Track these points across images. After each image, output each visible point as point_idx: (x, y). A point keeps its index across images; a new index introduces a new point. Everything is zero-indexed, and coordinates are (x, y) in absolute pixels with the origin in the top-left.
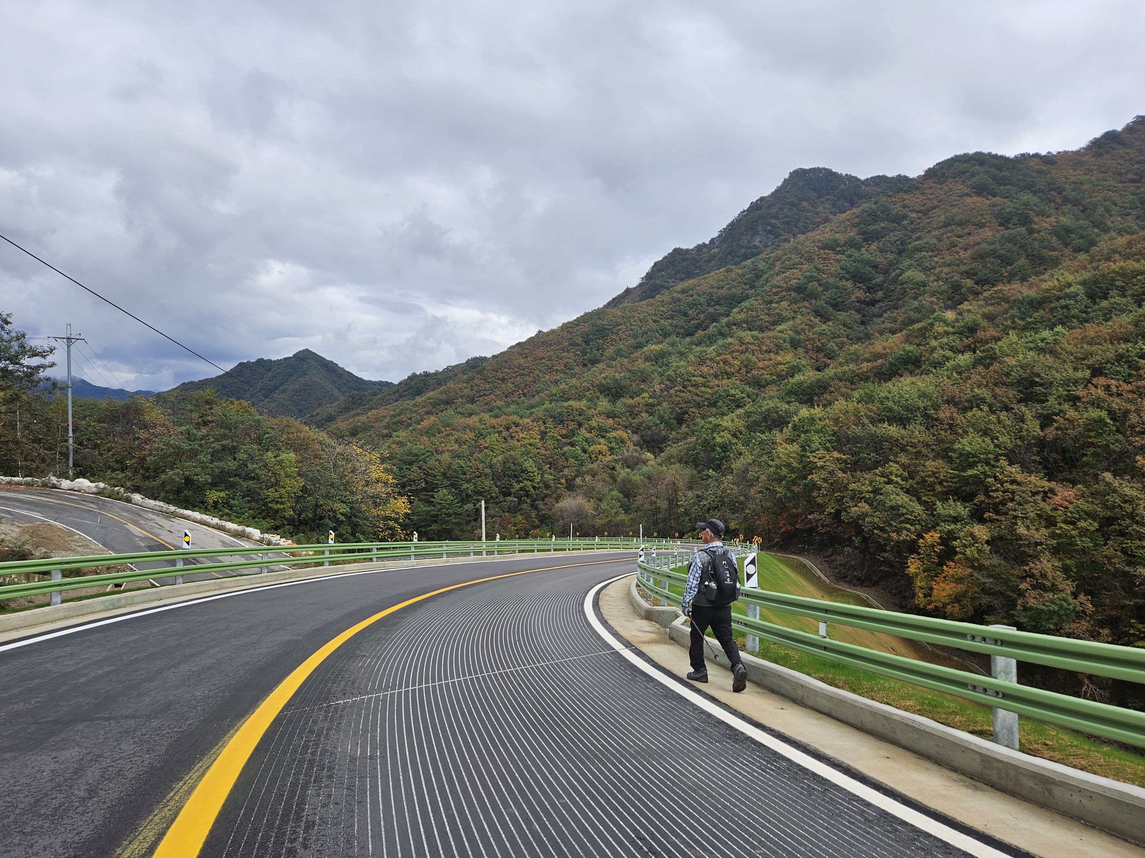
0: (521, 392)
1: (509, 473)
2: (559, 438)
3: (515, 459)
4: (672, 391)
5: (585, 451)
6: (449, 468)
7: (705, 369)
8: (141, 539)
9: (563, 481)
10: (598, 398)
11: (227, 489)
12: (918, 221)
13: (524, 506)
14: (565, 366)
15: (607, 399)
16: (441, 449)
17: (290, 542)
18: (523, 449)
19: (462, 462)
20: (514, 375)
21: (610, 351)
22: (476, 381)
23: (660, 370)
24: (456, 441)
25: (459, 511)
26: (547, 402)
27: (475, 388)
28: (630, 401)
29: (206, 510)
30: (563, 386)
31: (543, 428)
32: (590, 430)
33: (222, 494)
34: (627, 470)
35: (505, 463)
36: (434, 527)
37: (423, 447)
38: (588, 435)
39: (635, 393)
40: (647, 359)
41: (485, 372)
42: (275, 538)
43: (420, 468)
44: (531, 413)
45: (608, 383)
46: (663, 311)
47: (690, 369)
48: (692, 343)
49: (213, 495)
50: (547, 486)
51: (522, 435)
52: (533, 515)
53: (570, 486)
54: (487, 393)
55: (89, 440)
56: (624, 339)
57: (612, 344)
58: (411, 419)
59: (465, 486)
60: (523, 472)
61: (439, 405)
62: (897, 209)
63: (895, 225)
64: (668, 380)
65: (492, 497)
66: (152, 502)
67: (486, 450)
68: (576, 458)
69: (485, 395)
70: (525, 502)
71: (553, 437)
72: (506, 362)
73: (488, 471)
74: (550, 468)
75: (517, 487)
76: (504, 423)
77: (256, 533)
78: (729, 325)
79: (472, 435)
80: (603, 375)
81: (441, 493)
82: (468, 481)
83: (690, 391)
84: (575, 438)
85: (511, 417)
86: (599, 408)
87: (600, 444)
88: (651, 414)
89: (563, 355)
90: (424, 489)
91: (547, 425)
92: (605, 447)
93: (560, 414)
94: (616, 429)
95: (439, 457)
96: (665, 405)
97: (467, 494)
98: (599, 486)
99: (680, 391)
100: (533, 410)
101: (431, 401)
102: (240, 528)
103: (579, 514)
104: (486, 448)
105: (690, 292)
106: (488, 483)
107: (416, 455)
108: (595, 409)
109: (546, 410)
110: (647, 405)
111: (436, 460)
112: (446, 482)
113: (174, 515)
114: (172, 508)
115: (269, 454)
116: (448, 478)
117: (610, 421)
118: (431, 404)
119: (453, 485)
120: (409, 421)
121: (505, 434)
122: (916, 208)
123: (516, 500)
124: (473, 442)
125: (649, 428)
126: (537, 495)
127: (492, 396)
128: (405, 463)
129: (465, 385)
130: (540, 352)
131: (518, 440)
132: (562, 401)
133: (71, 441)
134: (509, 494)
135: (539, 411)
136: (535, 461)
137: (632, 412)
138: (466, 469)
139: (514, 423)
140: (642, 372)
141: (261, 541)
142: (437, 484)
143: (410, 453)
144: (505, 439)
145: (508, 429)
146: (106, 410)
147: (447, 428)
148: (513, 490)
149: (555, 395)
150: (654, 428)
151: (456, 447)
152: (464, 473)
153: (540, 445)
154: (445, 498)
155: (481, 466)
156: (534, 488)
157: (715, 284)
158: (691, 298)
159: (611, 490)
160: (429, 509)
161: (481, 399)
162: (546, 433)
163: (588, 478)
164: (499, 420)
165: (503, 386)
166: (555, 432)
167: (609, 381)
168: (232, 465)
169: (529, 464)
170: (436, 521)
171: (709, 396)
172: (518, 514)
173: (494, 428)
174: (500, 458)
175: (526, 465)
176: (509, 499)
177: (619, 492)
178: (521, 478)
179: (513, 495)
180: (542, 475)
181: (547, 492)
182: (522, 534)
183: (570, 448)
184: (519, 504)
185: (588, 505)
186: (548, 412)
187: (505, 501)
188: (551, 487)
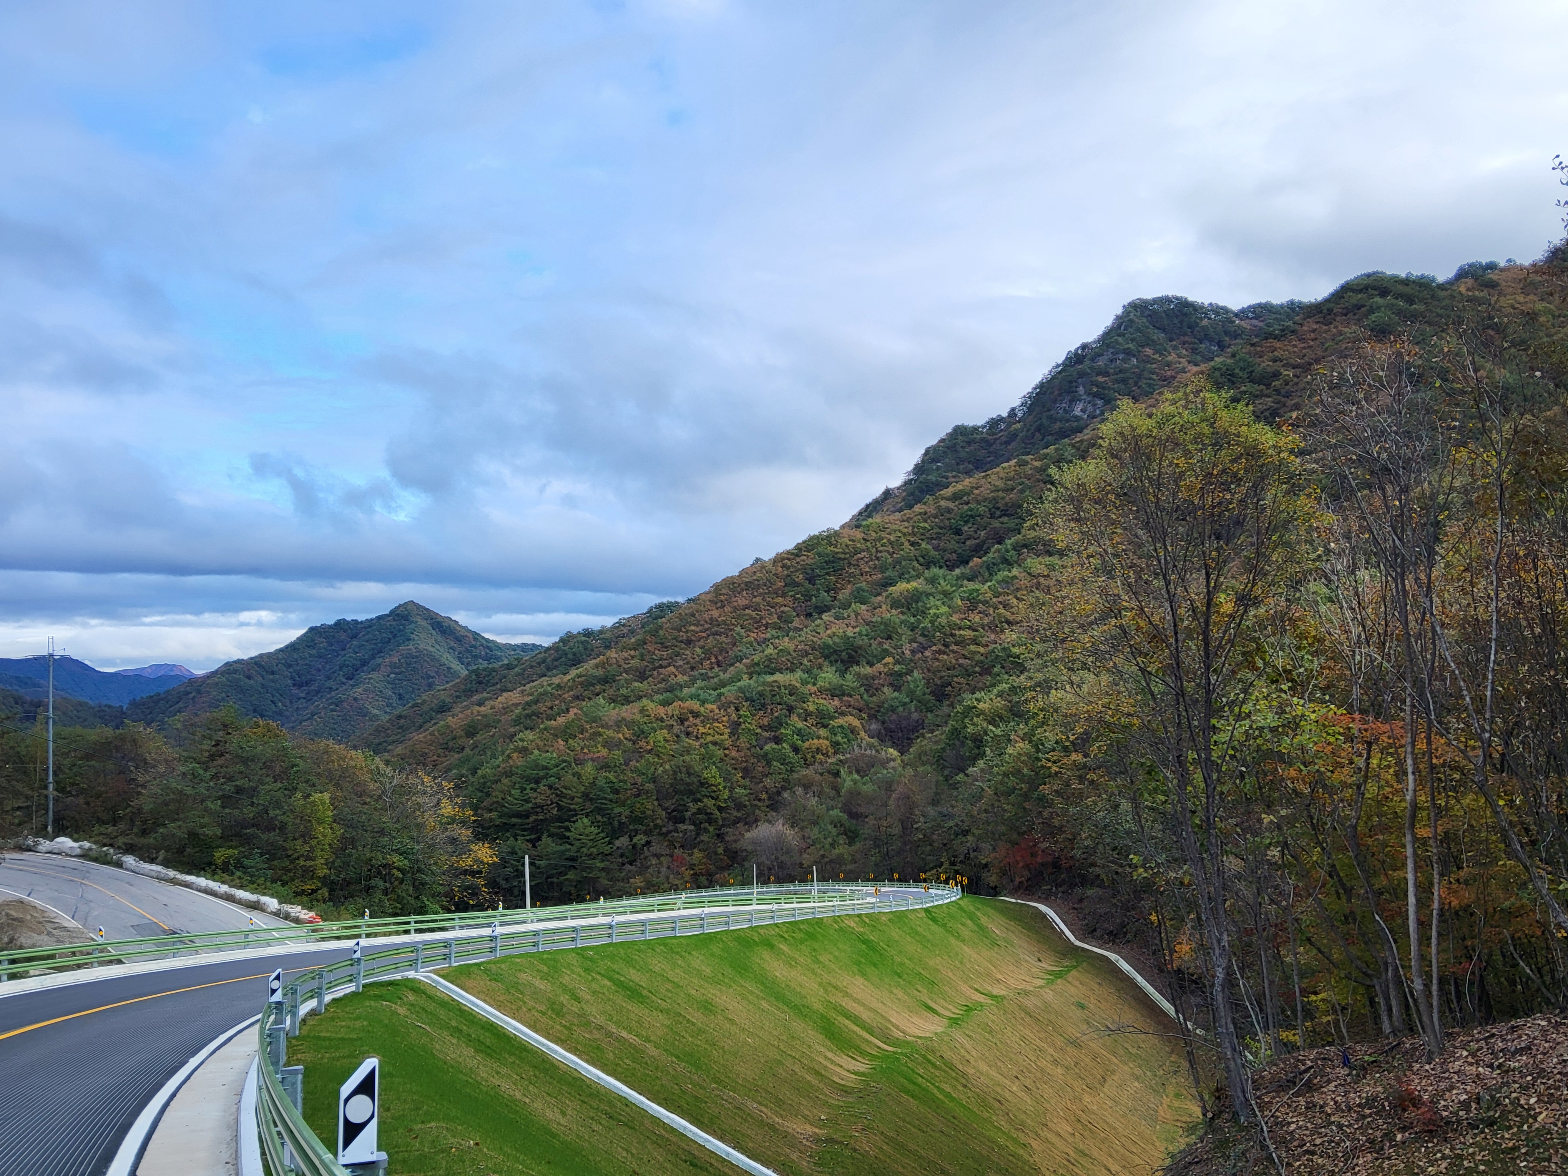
0: (713, 660)
1: (682, 788)
2: (759, 731)
3: (691, 767)
4: (927, 653)
5: (796, 750)
6: (593, 784)
7: (976, 618)
9: (764, 796)
10: (820, 667)
11: (241, 844)
12: (1295, 380)
13: (705, 837)
14: (779, 618)
15: (834, 668)
16: (581, 756)
17: (312, 914)
18: (703, 751)
19: (611, 776)
20: (704, 635)
21: (844, 594)
22: (648, 646)
23: (912, 620)
24: (606, 743)
25: (607, 849)
26: (745, 677)
27: (647, 658)
28: (867, 670)
29: (212, 874)
30: (770, 651)
31: (734, 717)
32: (806, 716)
33: (235, 852)
34: (856, 776)
35: (675, 773)
36: (571, 875)
37: (554, 755)
38: (800, 725)
39: (876, 656)
40: (895, 604)
42: (294, 909)
43: (550, 787)
44: (719, 695)
45: (834, 643)
46: (924, 528)
47: (955, 618)
48: (963, 577)
49: (224, 853)
50: (740, 806)
51: (702, 730)
52: (721, 850)
53: (775, 805)
54: (665, 663)
56: (867, 572)
57: (849, 582)
58: (551, 708)
59: (617, 810)
60: (702, 784)
61: (593, 685)
62: (1265, 364)
63: (1262, 387)
64: (923, 635)
65: (656, 826)
66: (147, 867)
67: (647, 756)
68: (783, 761)
69: (661, 666)
70: (706, 830)
71: (749, 730)
72: (693, 615)
73: (650, 786)
74: (743, 778)
75: (693, 807)
76: (676, 712)
77: (272, 903)
78: (1017, 548)
79: (629, 733)
80: (828, 632)
81: (579, 824)
82: (622, 803)
83: (953, 652)
84: (782, 731)
85: (687, 704)
86: (820, 683)
87: (819, 738)
88: (897, 688)
89: (776, 600)
90: (560, 819)
91: (741, 712)
92: (826, 742)
93: (761, 694)
94: (843, 714)
95: (578, 769)
96: (915, 674)
97: (620, 823)
98: (812, 803)
99: (940, 652)
100: (722, 690)
101: (583, 679)
102: (251, 898)
103: (780, 846)
104: (649, 751)
105: (965, 498)
106: (650, 804)
107: (545, 768)
108: (814, 684)
109: (741, 690)
110: (891, 675)
111: (574, 774)
112: (589, 807)
113: (175, 882)
114: (172, 873)
115: (297, 793)
116: (591, 799)
117: (836, 702)
118: (581, 683)
119: (599, 810)
120: (549, 712)
121: (677, 729)
122: (1292, 361)
123: (692, 827)
124: (630, 744)
125: (893, 709)
126: (724, 819)
127: (672, 669)
128: (529, 779)
129: (632, 653)
130: (742, 599)
131: (697, 737)
132: (765, 673)
133: (51, 787)
134: (683, 821)
135: (729, 692)
136: (719, 769)
137: (869, 685)
138: (618, 785)
139: (692, 712)
140: (886, 625)
141: (277, 914)
142: (575, 810)
143: (536, 766)
144: (678, 736)
147: (594, 724)
148: (688, 814)
149: (758, 664)
150: (901, 709)
151: (604, 752)
152: (617, 792)
153: (728, 743)
154: (587, 831)
155: (639, 780)
156: (720, 809)
157: (1000, 484)
158: (966, 507)
159: (833, 808)
160: (562, 848)
161: (655, 673)
162: (739, 725)
163: (799, 790)
164: (669, 709)
165: (687, 652)
166: (753, 722)
167: (836, 639)
168: (248, 811)
169: (712, 774)
170: (572, 867)
171: (982, 658)
172: (696, 850)
173: (662, 720)
174: (667, 766)
175: (706, 774)
176: (683, 827)
177: (843, 810)
178: (699, 796)
179: (687, 822)
180: (732, 789)
181: (739, 815)
182: (703, 880)
183: (775, 746)
184: (698, 834)
185: (790, 834)
186: (743, 693)
187: (676, 831)
188: (745, 806)
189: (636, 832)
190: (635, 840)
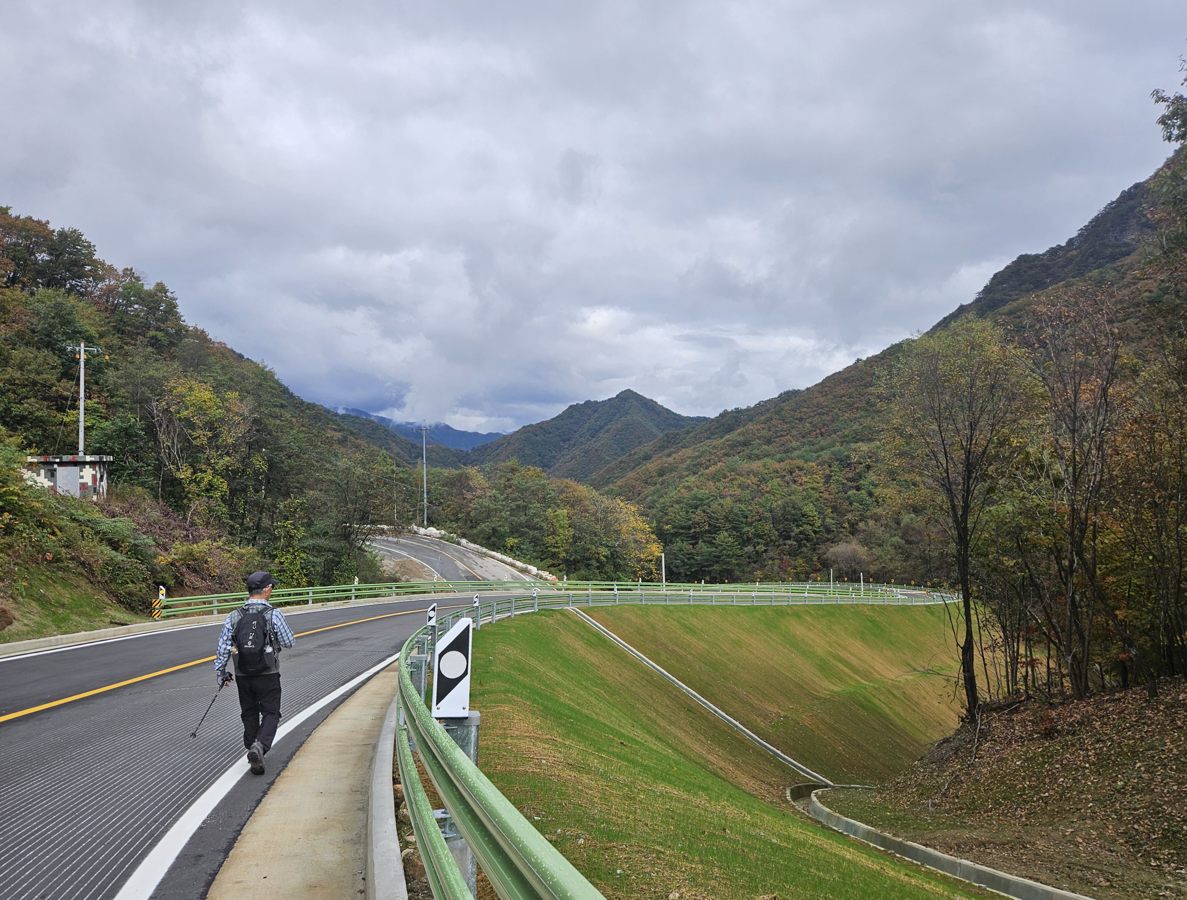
0: (818, 432)
1: (789, 517)
2: (845, 481)
3: (794, 504)
5: (871, 494)
6: (731, 511)
8: (463, 572)
9: (846, 525)
11: (520, 537)
13: (804, 549)
14: (867, 403)
16: (724, 493)
17: (554, 577)
18: (805, 493)
19: (743, 507)
20: (812, 414)
22: (774, 422)
24: (740, 486)
25: (739, 552)
26: (838, 444)
27: (773, 429)
29: (505, 552)
30: (856, 427)
31: (827, 472)
33: (516, 541)
34: (913, 515)
35: (784, 507)
36: (716, 567)
37: (707, 492)
38: (876, 479)
41: (783, 413)
42: (545, 574)
43: (704, 512)
44: (818, 457)
49: (511, 541)
50: (828, 531)
51: (804, 479)
52: (815, 559)
53: (854, 530)
54: (784, 433)
55: (436, 499)
58: (709, 461)
59: (746, 529)
60: (803, 515)
61: (736, 446)
65: (771, 541)
66: (472, 545)
67: (766, 495)
68: (861, 502)
69: (782, 436)
70: (805, 545)
71: (838, 480)
72: (805, 401)
73: (768, 514)
74: (832, 512)
75: (797, 530)
76: (787, 467)
77: (534, 570)
79: (755, 480)
81: (722, 536)
82: (750, 524)
84: (862, 482)
85: (795, 462)
89: (865, 391)
90: (709, 532)
91: (832, 469)
93: (848, 457)
95: (722, 501)
97: (748, 537)
98: (880, 531)
100: (820, 453)
101: (730, 443)
102: (524, 566)
103: (854, 558)
104: (768, 492)
105: (1018, 313)
106: (768, 527)
107: (702, 500)
109: (834, 453)
111: (719, 505)
112: (728, 526)
113: (486, 555)
114: (484, 550)
115: (550, 510)
116: (729, 521)
118: (729, 445)
119: (734, 528)
120: (708, 463)
121: (788, 478)
123: (795, 543)
124: (755, 487)
126: (818, 539)
127: (788, 437)
128: (691, 506)
129: (763, 426)
130: (840, 390)
131: (801, 484)
132: (852, 442)
133: (425, 500)
134: (789, 538)
135: (826, 455)
136: (815, 506)
138: (747, 513)
139: (798, 467)
141: (537, 575)
142: (719, 527)
143: (695, 498)
144: (788, 483)
145: (791, 473)
146: (447, 477)
147: (733, 473)
148: (793, 534)
149: (848, 436)
151: (738, 491)
152: (746, 517)
153: (822, 489)
154: (726, 540)
155: (761, 510)
156: (815, 532)
159: (895, 535)
160: (711, 550)
161: (778, 440)
162: (831, 476)
163: (871, 522)
164: (782, 465)
165: (800, 426)
166: (840, 476)
168: (523, 519)
169: (809, 509)
170: (717, 562)
172: (798, 557)
173: (777, 472)
174: (779, 502)
175: (806, 509)
176: (789, 542)
177: (902, 538)
178: (801, 523)
179: (792, 539)
180: (824, 519)
181: (829, 536)
182: (803, 576)
183: (856, 492)
184: (800, 547)
185: (862, 551)
186: (835, 455)
187: (785, 544)
188: (833, 531)
189: (758, 544)
190: (757, 548)
